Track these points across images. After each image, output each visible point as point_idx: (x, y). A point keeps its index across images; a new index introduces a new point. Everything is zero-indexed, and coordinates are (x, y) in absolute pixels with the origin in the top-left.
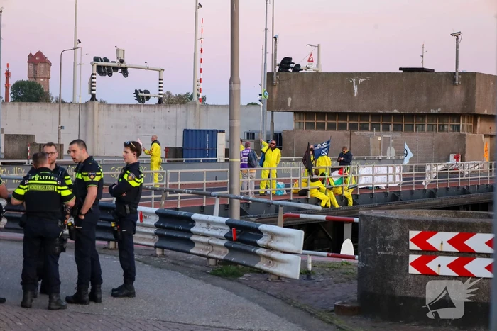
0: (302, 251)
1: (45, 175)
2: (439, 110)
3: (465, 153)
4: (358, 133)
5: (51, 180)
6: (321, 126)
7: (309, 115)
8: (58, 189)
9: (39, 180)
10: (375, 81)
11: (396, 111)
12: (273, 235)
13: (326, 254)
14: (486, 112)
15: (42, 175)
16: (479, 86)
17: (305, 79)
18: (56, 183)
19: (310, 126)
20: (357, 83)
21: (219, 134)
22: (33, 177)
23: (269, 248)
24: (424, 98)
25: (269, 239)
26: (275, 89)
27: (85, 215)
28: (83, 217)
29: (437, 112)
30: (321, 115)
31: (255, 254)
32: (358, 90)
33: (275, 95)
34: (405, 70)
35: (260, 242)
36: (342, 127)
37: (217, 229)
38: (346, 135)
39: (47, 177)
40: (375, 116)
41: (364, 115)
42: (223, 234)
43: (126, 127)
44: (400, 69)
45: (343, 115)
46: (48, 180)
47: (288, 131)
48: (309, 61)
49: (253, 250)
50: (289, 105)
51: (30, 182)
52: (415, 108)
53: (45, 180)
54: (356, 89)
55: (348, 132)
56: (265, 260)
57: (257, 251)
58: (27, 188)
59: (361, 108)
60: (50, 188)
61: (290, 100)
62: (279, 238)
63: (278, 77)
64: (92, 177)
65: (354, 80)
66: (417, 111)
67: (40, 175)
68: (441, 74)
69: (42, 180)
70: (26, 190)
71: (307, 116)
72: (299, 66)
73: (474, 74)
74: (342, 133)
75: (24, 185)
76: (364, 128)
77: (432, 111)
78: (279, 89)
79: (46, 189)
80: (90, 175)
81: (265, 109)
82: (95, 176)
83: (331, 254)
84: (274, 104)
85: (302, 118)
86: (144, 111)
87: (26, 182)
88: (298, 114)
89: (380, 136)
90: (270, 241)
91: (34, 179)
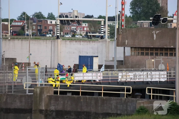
10: (163, 32)
11: (172, 47)
20: (155, 33)
21: (94, 58)
26: (121, 36)
30: (142, 49)
32: (156, 37)
33: (120, 39)
43: (74, 53)
47: (127, 56)
50: (126, 44)
59: (157, 45)
61: (127, 41)
63: (121, 30)
65: (154, 32)
81: (116, 46)
84: (120, 43)
86: (82, 44)
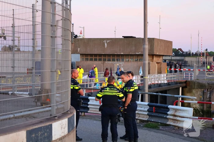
0: (192, 117)
1: (112, 88)
2: (140, 53)
3: (150, 70)
4: (106, 62)
5: (114, 90)
6: (91, 60)
7: (87, 55)
8: (117, 94)
9: (109, 90)
10: (113, 41)
11: (122, 53)
12: (176, 110)
13: (198, 117)
14: (158, 54)
15: (110, 88)
16: (156, 44)
17: (85, 41)
18: (116, 91)
19: (87, 59)
20: (106, 42)
22: (106, 89)
23: (175, 116)
24: (134, 48)
25: (174, 112)
27: (127, 107)
28: (126, 108)
29: (139, 54)
30: (91, 55)
31: (166, 118)
33: (73, 48)
34: (124, 37)
35: (168, 113)
36: (100, 60)
37: (142, 107)
38: (102, 63)
39: (112, 89)
40: (114, 55)
41: (109, 55)
42: (146, 109)
44: (123, 37)
45: (100, 55)
46: (113, 90)
47: (78, 62)
48: (80, 33)
49: (165, 116)
50: (79, 51)
51: (105, 91)
52: (130, 52)
53: (112, 90)
54: (106, 45)
55: (103, 62)
56: (172, 120)
57: (168, 117)
58: (103, 94)
59: (108, 52)
60: (114, 94)
61: (79, 49)
62: (180, 111)
63: (74, 40)
64: (129, 90)
65: (105, 41)
66: (131, 54)
67: (109, 88)
68: (140, 39)
69: (110, 90)
70: (103, 95)
71: (86, 56)
72: (77, 35)
73: (153, 39)
74: (100, 62)
75: (102, 92)
76: (109, 60)
77: (137, 53)
78: (74, 45)
79: (112, 94)
80: (128, 89)
82: (130, 89)
83: (200, 118)
84: (72, 51)
85: (83, 57)
87: (103, 91)
88: (82, 55)
89: (118, 63)
90: (175, 113)
91: (106, 90)
